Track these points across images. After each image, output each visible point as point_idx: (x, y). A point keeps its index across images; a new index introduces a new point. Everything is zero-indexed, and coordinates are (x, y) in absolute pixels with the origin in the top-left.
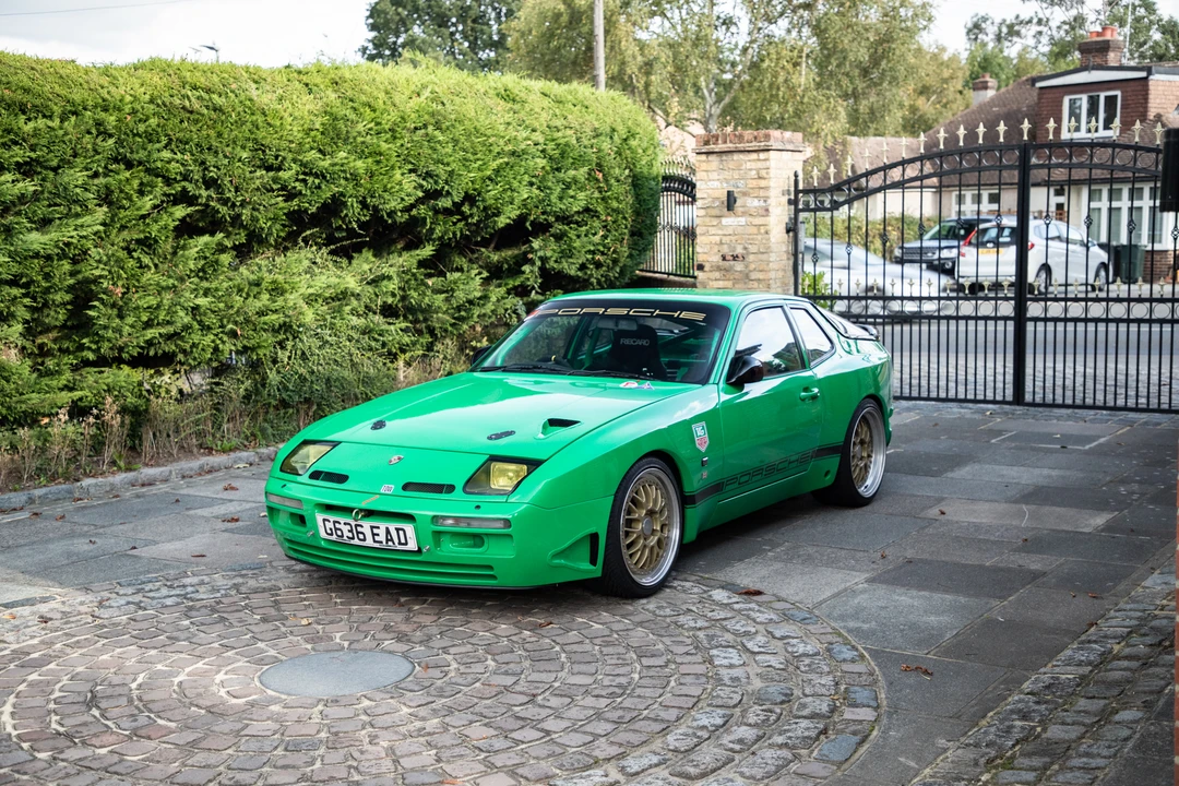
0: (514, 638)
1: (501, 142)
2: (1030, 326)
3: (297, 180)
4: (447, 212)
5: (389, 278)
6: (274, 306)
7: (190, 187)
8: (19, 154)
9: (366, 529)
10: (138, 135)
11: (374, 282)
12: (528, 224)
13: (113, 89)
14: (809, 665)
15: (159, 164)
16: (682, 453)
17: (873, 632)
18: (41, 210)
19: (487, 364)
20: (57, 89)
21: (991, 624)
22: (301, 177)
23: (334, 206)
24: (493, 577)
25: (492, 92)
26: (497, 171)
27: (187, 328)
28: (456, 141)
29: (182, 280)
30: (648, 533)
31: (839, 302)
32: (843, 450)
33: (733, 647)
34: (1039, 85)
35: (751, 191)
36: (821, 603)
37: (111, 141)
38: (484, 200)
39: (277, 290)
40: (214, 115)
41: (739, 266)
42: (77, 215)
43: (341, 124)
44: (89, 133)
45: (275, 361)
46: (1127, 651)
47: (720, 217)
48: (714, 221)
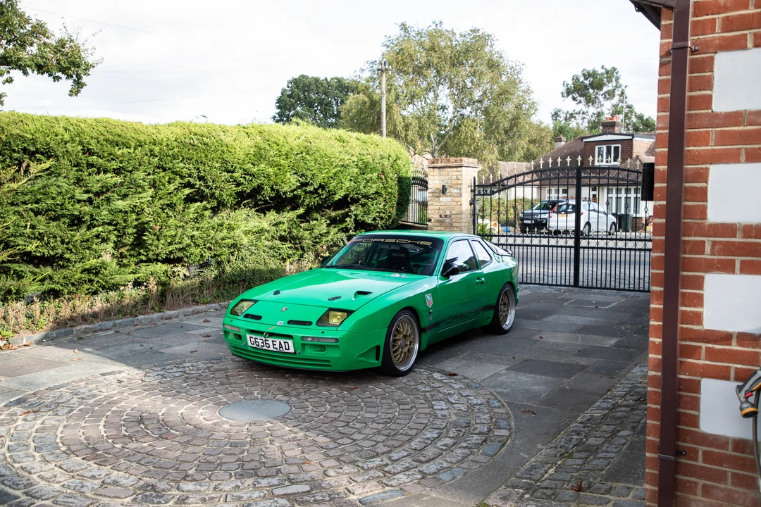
0: (339, 395)
1: (337, 161)
2: (581, 251)
3: (241, 177)
4: (311, 192)
5: (283, 223)
6: (229, 236)
7: (191, 180)
8: (115, 165)
9: (270, 342)
10: (169, 156)
11: (276, 225)
12: (349, 199)
13: (158, 135)
14: (478, 409)
15: (178, 169)
16: (420, 308)
17: (509, 394)
18: (124, 190)
19: (328, 264)
20: (133, 135)
21: (563, 390)
22: (243, 176)
23: (259, 189)
24: (330, 366)
25: (333, 138)
26: (335, 174)
27: (188, 245)
28: (316, 160)
29: (187, 223)
30: (404, 346)
31: (494, 238)
32: (495, 308)
33: (443, 400)
34: (584, 140)
35: (453, 185)
36: (484, 380)
37: (157, 159)
38: (328, 187)
39: (231, 228)
40: (204, 147)
41: (448, 220)
42: (140, 193)
43: (262, 151)
44: (147, 155)
45: (229, 262)
46: (625, 402)
47: (439, 197)
48: (436, 199)
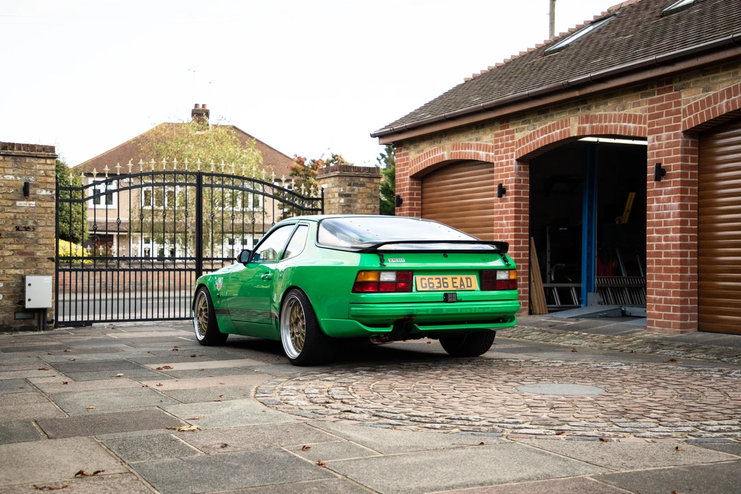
35: (40, 184)
41: (30, 235)
47: (16, 200)
48: (10, 203)
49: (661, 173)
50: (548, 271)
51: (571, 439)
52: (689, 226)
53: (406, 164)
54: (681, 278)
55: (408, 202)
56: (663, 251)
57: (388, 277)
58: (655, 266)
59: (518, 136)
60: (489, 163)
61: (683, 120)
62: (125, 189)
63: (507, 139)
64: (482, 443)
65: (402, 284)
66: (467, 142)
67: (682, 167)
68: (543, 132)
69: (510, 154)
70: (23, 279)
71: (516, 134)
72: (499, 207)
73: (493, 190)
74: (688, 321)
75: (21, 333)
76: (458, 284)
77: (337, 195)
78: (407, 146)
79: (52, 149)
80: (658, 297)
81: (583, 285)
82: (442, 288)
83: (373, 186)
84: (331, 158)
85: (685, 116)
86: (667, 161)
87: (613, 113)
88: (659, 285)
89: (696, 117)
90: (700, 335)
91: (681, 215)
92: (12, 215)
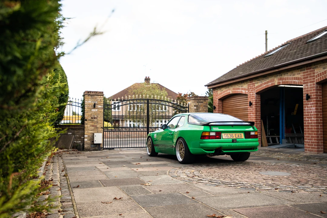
35: (99, 104)
41: (96, 120)
47: (91, 109)
48: (90, 110)
49: (308, 97)
50: (268, 131)
51: (281, 191)
52: (319, 116)
53: (217, 95)
54: (317, 134)
55: (218, 108)
56: (310, 125)
57: (213, 134)
58: (307, 130)
59: (256, 85)
60: (246, 94)
61: (316, 79)
62: (124, 105)
63: (252, 86)
64: (249, 192)
65: (218, 136)
66: (238, 87)
67: (316, 95)
68: (265, 83)
69: (253, 91)
70: (93, 134)
71: (255, 85)
72: (250, 109)
73: (247, 103)
74: (320, 149)
75: (93, 152)
76: (237, 136)
77: (193, 106)
78: (217, 89)
79: (102, 93)
80: (309, 141)
81: (281, 136)
82: (232, 138)
83: (206, 103)
84: (190, 93)
85: (316, 77)
86: (310, 93)
87: (290, 77)
88: (309, 137)
89: (320, 78)
90: (325, 154)
91: (316, 112)
92: (90, 114)
